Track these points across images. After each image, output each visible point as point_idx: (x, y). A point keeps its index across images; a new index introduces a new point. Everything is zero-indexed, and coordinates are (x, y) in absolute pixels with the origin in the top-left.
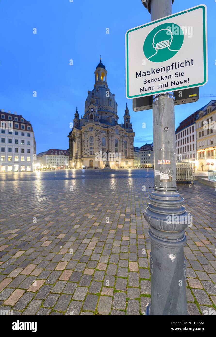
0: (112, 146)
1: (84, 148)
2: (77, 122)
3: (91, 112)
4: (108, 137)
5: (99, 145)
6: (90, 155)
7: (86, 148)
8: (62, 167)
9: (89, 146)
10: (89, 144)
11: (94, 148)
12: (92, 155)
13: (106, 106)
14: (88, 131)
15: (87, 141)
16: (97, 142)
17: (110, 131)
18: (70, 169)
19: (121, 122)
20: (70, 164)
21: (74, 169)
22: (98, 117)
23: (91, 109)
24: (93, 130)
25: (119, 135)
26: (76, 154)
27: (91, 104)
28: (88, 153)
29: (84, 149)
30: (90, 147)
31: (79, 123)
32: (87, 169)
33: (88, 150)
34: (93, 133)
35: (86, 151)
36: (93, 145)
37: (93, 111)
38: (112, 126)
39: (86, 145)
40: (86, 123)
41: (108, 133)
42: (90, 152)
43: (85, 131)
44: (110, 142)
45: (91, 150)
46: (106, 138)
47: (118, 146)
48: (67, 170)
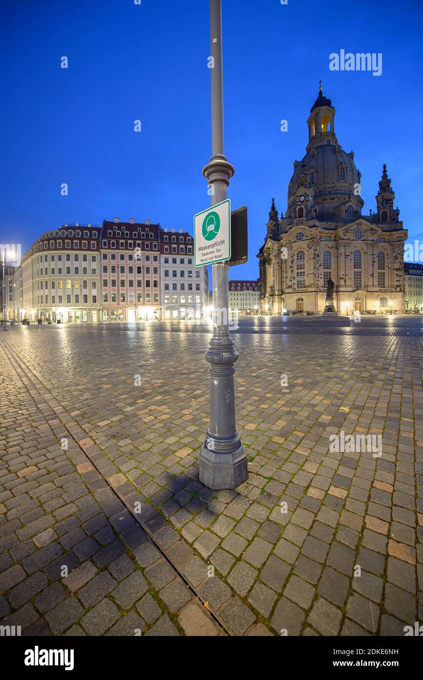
0: (345, 266)
1: (285, 275)
2: (274, 228)
3: (299, 203)
4: (336, 248)
5: (317, 267)
6: (298, 288)
7: (289, 275)
8: (248, 311)
9: (296, 271)
10: (295, 267)
11: (306, 274)
12: (301, 287)
13: (333, 183)
14: (293, 241)
15: (292, 262)
16: (312, 260)
17: (341, 234)
18: (261, 316)
19: (371, 211)
20: (261, 307)
21: (267, 314)
22: (315, 211)
23: (300, 196)
24: (304, 238)
25: (363, 241)
26: (272, 288)
27: (299, 187)
28: (294, 284)
29: (287, 277)
30: (298, 273)
31: (278, 229)
32: (291, 315)
33: (294, 278)
34: (304, 244)
35: (291, 281)
36: (304, 268)
37: (303, 200)
38: (346, 222)
39: (289, 270)
40: (290, 226)
41: (337, 239)
42: (298, 282)
43: (288, 242)
44: (342, 258)
45: (301, 279)
46: (333, 252)
47: (360, 265)
48: (256, 317)
